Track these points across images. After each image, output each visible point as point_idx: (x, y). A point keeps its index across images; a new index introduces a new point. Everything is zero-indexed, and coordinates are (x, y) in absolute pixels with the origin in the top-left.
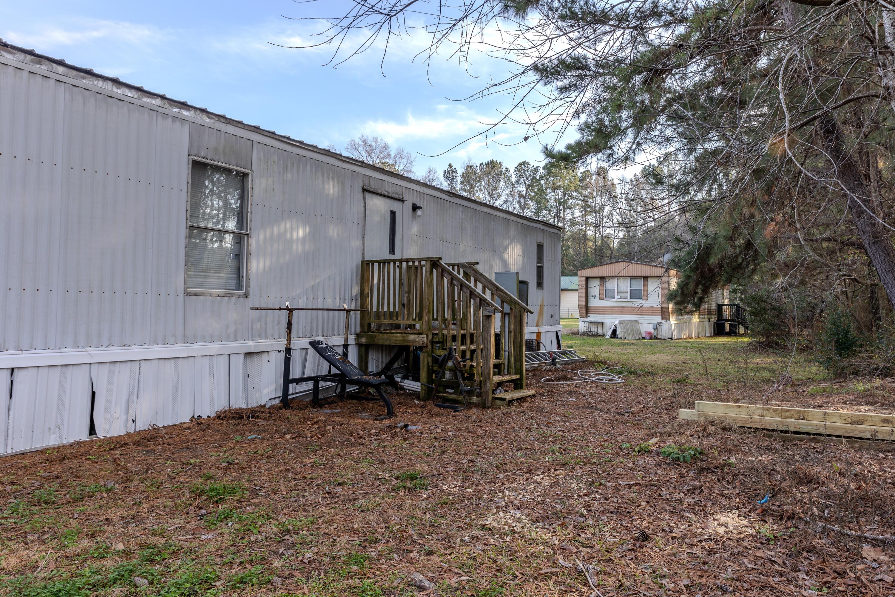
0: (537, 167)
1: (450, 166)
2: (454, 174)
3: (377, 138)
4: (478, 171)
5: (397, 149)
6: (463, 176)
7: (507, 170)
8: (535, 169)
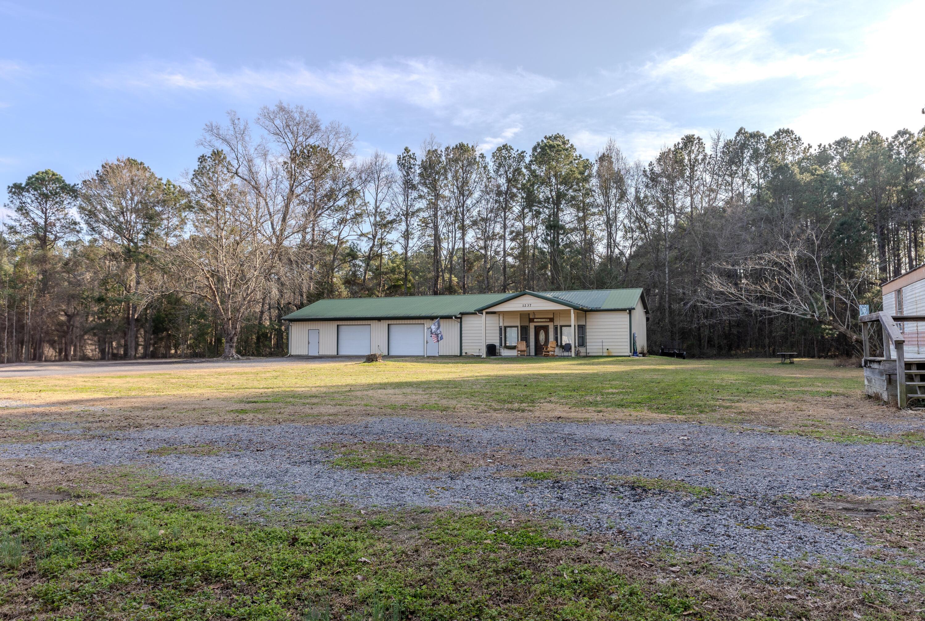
0: (523, 152)
1: (407, 150)
2: (412, 161)
3: (301, 108)
4: (443, 158)
5: (332, 123)
6: (424, 166)
7: (482, 156)
8: (519, 154)
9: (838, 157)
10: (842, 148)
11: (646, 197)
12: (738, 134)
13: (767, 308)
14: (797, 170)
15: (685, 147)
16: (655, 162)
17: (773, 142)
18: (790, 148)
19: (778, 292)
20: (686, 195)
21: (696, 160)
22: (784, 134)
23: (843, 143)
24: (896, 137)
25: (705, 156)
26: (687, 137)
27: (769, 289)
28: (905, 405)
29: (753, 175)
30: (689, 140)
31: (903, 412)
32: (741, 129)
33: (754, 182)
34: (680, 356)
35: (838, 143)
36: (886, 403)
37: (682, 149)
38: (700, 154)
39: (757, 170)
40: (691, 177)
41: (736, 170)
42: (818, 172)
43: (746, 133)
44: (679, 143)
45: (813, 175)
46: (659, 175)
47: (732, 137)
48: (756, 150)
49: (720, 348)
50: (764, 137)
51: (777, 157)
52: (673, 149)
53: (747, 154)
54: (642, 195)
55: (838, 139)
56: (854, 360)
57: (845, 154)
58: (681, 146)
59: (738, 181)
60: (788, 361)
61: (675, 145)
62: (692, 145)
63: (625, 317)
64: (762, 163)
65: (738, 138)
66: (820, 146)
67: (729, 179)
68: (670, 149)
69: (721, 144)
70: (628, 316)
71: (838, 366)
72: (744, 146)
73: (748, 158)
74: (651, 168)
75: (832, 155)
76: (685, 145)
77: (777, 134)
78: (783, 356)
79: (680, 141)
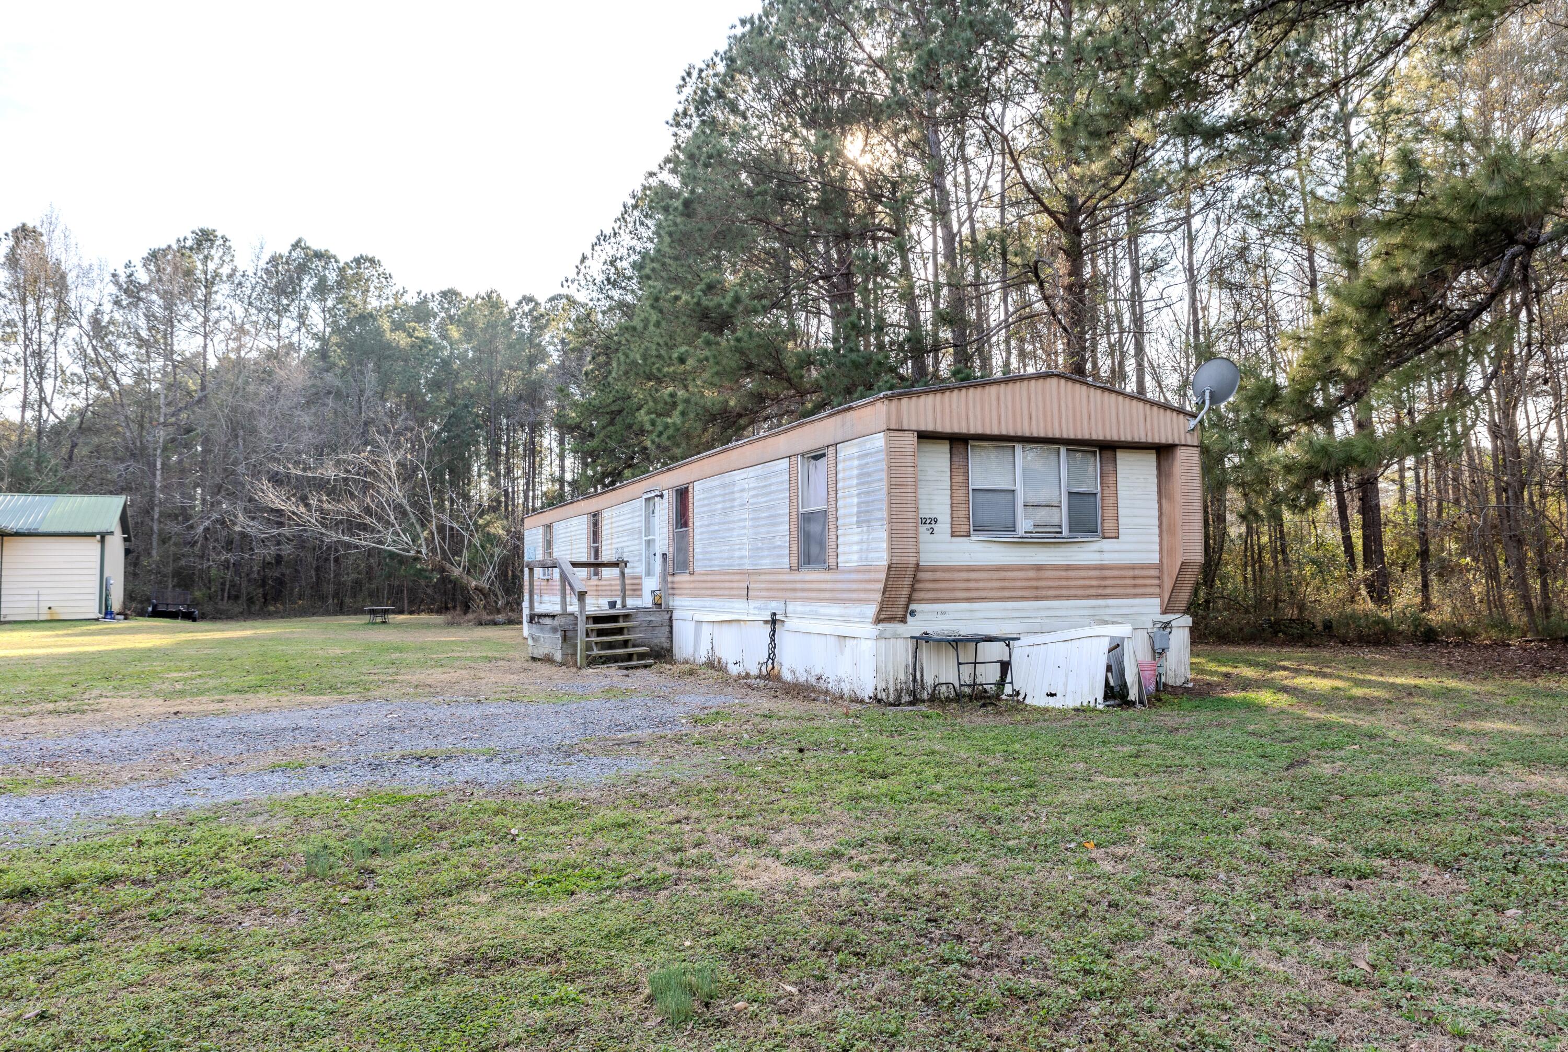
9: (443, 315)
10: (449, 303)
11: (112, 322)
12: (296, 246)
13: (346, 538)
14: (386, 324)
15: (198, 249)
16: (138, 263)
17: (350, 272)
18: (376, 288)
19: (371, 516)
20: (193, 332)
21: (217, 275)
22: (368, 264)
23: (449, 295)
24: (520, 303)
25: (234, 270)
26: (202, 231)
27: (356, 511)
28: (584, 663)
29: (316, 318)
30: (205, 238)
31: (584, 672)
32: (299, 241)
33: (315, 330)
34: (189, 616)
35: (444, 294)
36: (561, 664)
37: (191, 249)
38: (225, 265)
39: (324, 311)
40: (206, 302)
41: (288, 305)
42: (417, 334)
43: (308, 248)
44: (185, 239)
45: (411, 336)
46: (142, 287)
47: (284, 250)
48: (323, 280)
49: (251, 601)
50: (336, 261)
51: (354, 297)
52: (175, 247)
53: (308, 283)
54: (106, 318)
55: (445, 288)
56: (470, 616)
57: (453, 311)
58: (189, 243)
59: (289, 323)
60: (379, 619)
61: (179, 241)
62: (211, 247)
63: (93, 546)
64: (330, 303)
65: (294, 254)
66: (419, 293)
67: (275, 318)
68: (169, 247)
69: (266, 257)
70: (99, 545)
71: (450, 624)
72: (302, 268)
73: (309, 290)
74: (128, 271)
75: (436, 310)
76: (199, 243)
77: (357, 261)
78: (372, 612)
79: (190, 236)
